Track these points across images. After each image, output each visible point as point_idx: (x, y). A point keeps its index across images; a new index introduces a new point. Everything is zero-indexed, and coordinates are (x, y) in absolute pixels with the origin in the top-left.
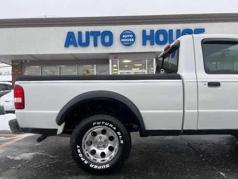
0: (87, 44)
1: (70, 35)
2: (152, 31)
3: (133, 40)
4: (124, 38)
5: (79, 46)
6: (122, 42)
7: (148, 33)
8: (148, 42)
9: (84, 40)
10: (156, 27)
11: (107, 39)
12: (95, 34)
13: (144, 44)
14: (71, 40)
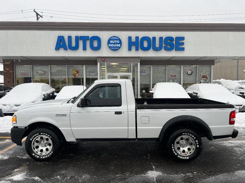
0: (76, 48)
1: (61, 39)
2: (137, 38)
3: (119, 45)
4: (111, 43)
5: (69, 50)
6: (110, 47)
7: (133, 40)
8: (133, 48)
9: (74, 44)
10: (141, 34)
11: (95, 44)
12: (85, 39)
13: (130, 49)
14: (61, 44)
